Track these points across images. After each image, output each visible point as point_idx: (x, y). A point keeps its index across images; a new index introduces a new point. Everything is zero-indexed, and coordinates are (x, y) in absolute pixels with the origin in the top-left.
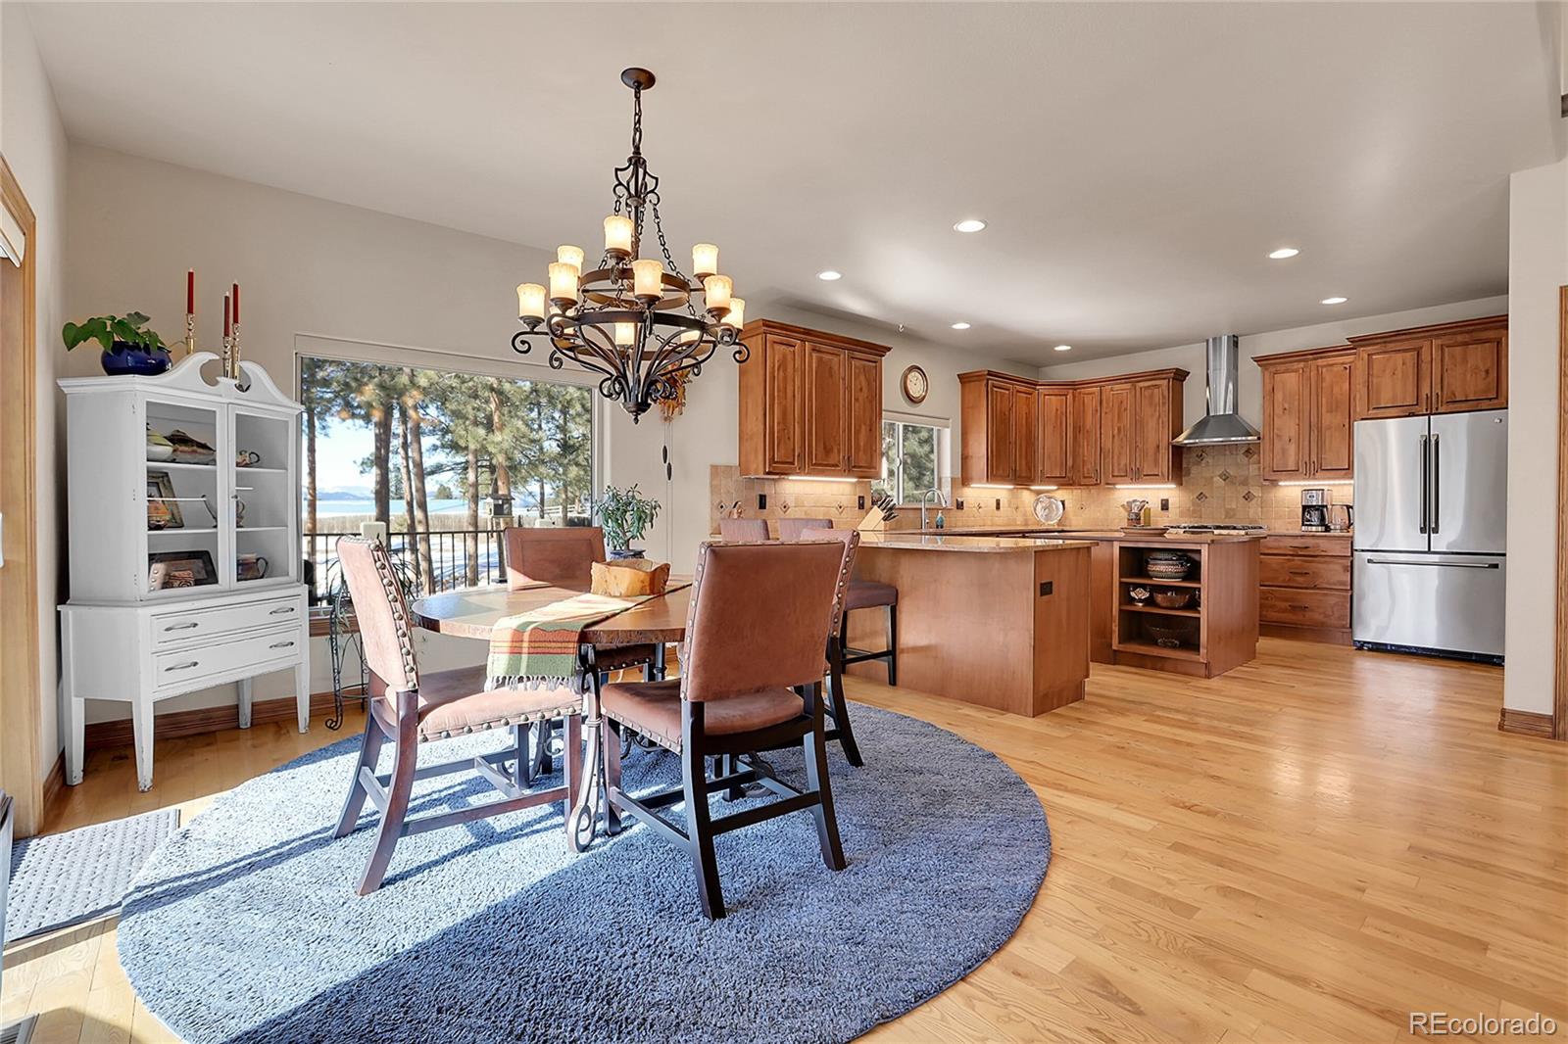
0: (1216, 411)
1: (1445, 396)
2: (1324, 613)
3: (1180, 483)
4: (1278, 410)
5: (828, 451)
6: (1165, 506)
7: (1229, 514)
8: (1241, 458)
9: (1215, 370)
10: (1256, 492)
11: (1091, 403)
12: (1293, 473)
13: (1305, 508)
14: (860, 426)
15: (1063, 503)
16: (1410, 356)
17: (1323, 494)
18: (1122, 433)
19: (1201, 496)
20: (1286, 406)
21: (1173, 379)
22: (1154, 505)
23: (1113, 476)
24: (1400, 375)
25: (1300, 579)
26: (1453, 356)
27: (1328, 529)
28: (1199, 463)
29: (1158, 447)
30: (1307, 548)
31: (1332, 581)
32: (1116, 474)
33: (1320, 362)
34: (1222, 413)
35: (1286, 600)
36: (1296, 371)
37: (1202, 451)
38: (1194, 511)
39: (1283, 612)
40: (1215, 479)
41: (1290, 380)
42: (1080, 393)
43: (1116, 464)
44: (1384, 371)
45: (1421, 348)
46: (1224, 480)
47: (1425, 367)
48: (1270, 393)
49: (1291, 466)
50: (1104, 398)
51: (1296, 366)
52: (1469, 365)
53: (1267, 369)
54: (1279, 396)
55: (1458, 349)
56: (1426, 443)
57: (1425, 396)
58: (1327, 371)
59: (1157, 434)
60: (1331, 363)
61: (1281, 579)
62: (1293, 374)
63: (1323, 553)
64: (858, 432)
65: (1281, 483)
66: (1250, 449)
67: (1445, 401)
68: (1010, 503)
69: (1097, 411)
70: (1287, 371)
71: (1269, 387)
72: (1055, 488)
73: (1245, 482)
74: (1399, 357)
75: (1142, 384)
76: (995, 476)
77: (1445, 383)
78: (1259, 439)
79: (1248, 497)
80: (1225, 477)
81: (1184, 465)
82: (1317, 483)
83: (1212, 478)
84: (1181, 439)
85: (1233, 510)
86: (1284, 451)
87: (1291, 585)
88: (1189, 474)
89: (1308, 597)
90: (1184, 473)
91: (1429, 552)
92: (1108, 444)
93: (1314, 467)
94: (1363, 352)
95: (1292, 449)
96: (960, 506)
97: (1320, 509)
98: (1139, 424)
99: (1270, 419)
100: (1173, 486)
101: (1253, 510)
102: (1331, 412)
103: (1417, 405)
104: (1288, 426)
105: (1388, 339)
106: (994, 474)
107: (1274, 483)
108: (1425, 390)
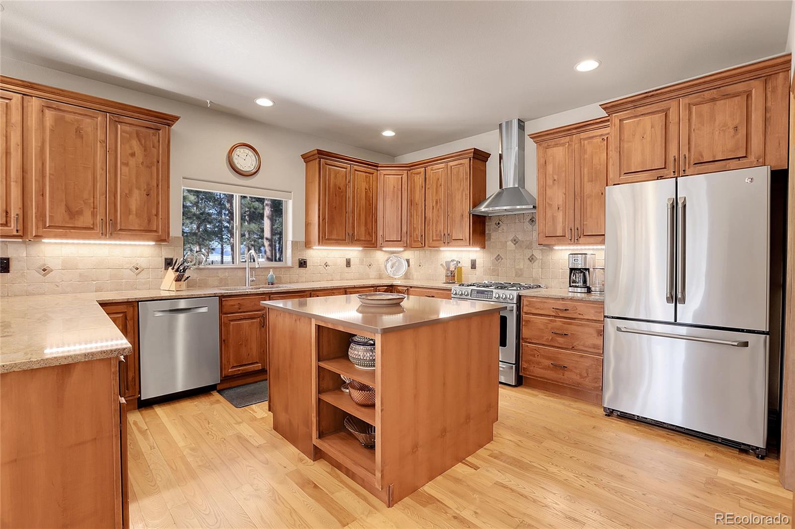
0: (507, 184)
1: (692, 157)
2: (580, 375)
3: (484, 247)
4: (550, 182)
5: (72, 213)
6: (473, 266)
7: (519, 274)
8: (527, 226)
9: (507, 149)
10: (538, 254)
11: (419, 180)
12: (561, 239)
13: (572, 270)
14: (131, 191)
15: (408, 261)
16: (659, 118)
17: (585, 258)
18: (439, 205)
19: (498, 258)
20: (556, 177)
21: (473, 157)
22: (466, 264)
23: (433, 240)
24: (649, 139)
25: (561, 340)
26: (700, 115)
27: (589, 291)
28: (496, 230)
29: (463, 215)
30: (566, 310)
31: (587, 344)
32: (434, 239)
33: (583, 135)
34: (511, 186)
35: (549, 358)
36: (563, 145)
37: (499, 220)
38: (494, 271)
39: (546, 369)
40: (508, 244)
41: (559, 153)
42: (412, 173)
43: (434, 230)
44: (634, 135)
45: (669, 109)
46: (515, 244)
47: (673, 129)
48: (543, 166)
49: (559, 232)
50: (427, 176)
51: (563, 140)
52: (717, 122)
53: (540, 145)
54: (550, 168)
55: (706, 108)
56: (674, 207)
57: (673, 159)
58: (589, 143)
59: (462, 205)
60: (591, 135)
61: (544, 339)
62: (561, 148)
63: (580, 317)
64: (127, 196)
65: (556, 248)
66: (533, 217)
67: (692, 163)
68: (362, 262)
69: (422, 187)
70: (556, 145)
71: (542, 161)
72: (402, 249)
73: (529, 247)
74: (647, 119)
75: (451, 164)
76: (328, 239)
77: (693, 144)
78: (534, 207)
79: (532, 259)
80: (515, 241)
81: (487, 232)
82: (579, 247)
83: (506, 242)
84: (483, 208)
85: (521, 270)
86: (554, 218)
87: (554, 344)
88: (490, 239)
89: (566, 357)
90: (486, 238)
91: (675, 323)
92: (429, 214)
93: (578, 234)
94: (616, 118)
95: (560, 216)
96: (303, 264)
97: (584, 271)
98: (450, 196)
99: (543, 188)
100: (478, 249)
101: (536, 270)
102: (592, 181)
103: (665, 168)
104: (557, 196)
105: (638, 103)
106: (326, 238)
107: (549, 247)
108: (673, 152)
